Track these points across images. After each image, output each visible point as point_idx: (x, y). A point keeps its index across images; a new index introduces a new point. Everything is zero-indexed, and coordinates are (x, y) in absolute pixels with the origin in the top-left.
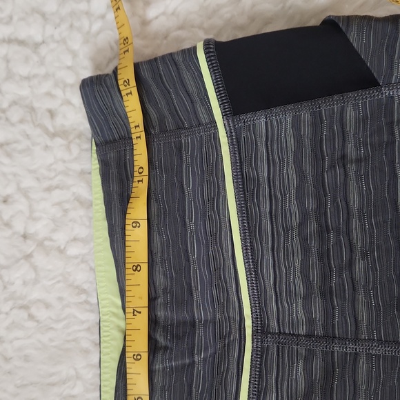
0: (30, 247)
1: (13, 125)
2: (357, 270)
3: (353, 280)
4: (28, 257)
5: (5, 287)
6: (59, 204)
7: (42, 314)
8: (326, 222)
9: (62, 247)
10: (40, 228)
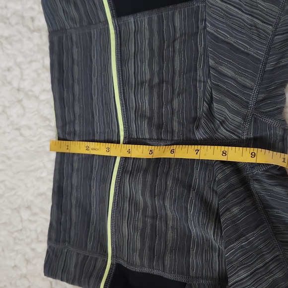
0: (21, 96)
1: (12, 26)
2: (175, 103)
3: (172, 109)
4: (20, 101)
5: (8, 118)
6: (36, 71)
7: (26, 133)
8: (163, 78)
9: (37, 95)
10: (26, 85)
